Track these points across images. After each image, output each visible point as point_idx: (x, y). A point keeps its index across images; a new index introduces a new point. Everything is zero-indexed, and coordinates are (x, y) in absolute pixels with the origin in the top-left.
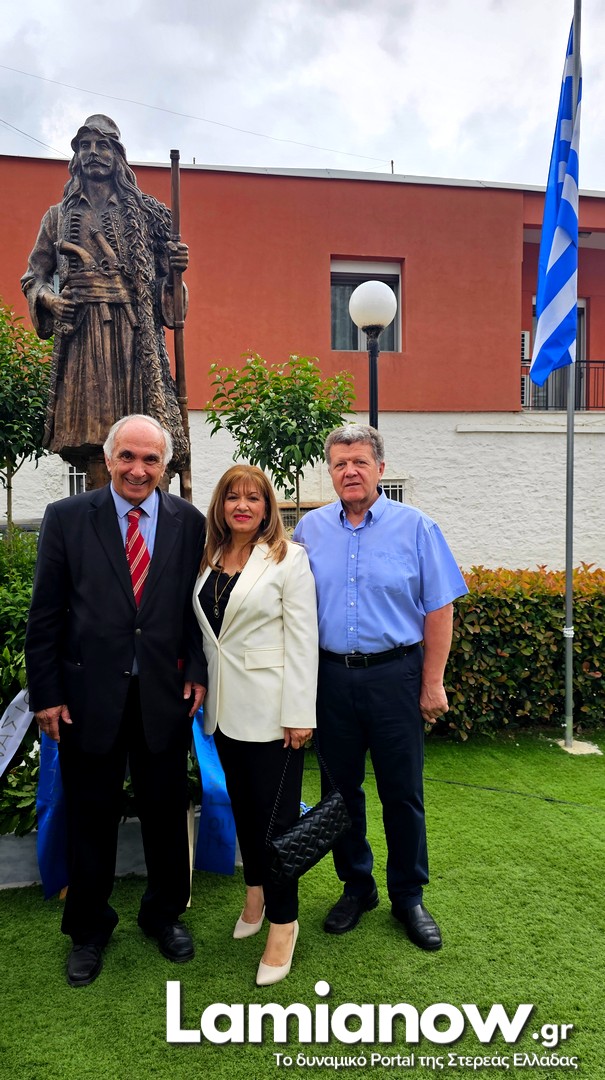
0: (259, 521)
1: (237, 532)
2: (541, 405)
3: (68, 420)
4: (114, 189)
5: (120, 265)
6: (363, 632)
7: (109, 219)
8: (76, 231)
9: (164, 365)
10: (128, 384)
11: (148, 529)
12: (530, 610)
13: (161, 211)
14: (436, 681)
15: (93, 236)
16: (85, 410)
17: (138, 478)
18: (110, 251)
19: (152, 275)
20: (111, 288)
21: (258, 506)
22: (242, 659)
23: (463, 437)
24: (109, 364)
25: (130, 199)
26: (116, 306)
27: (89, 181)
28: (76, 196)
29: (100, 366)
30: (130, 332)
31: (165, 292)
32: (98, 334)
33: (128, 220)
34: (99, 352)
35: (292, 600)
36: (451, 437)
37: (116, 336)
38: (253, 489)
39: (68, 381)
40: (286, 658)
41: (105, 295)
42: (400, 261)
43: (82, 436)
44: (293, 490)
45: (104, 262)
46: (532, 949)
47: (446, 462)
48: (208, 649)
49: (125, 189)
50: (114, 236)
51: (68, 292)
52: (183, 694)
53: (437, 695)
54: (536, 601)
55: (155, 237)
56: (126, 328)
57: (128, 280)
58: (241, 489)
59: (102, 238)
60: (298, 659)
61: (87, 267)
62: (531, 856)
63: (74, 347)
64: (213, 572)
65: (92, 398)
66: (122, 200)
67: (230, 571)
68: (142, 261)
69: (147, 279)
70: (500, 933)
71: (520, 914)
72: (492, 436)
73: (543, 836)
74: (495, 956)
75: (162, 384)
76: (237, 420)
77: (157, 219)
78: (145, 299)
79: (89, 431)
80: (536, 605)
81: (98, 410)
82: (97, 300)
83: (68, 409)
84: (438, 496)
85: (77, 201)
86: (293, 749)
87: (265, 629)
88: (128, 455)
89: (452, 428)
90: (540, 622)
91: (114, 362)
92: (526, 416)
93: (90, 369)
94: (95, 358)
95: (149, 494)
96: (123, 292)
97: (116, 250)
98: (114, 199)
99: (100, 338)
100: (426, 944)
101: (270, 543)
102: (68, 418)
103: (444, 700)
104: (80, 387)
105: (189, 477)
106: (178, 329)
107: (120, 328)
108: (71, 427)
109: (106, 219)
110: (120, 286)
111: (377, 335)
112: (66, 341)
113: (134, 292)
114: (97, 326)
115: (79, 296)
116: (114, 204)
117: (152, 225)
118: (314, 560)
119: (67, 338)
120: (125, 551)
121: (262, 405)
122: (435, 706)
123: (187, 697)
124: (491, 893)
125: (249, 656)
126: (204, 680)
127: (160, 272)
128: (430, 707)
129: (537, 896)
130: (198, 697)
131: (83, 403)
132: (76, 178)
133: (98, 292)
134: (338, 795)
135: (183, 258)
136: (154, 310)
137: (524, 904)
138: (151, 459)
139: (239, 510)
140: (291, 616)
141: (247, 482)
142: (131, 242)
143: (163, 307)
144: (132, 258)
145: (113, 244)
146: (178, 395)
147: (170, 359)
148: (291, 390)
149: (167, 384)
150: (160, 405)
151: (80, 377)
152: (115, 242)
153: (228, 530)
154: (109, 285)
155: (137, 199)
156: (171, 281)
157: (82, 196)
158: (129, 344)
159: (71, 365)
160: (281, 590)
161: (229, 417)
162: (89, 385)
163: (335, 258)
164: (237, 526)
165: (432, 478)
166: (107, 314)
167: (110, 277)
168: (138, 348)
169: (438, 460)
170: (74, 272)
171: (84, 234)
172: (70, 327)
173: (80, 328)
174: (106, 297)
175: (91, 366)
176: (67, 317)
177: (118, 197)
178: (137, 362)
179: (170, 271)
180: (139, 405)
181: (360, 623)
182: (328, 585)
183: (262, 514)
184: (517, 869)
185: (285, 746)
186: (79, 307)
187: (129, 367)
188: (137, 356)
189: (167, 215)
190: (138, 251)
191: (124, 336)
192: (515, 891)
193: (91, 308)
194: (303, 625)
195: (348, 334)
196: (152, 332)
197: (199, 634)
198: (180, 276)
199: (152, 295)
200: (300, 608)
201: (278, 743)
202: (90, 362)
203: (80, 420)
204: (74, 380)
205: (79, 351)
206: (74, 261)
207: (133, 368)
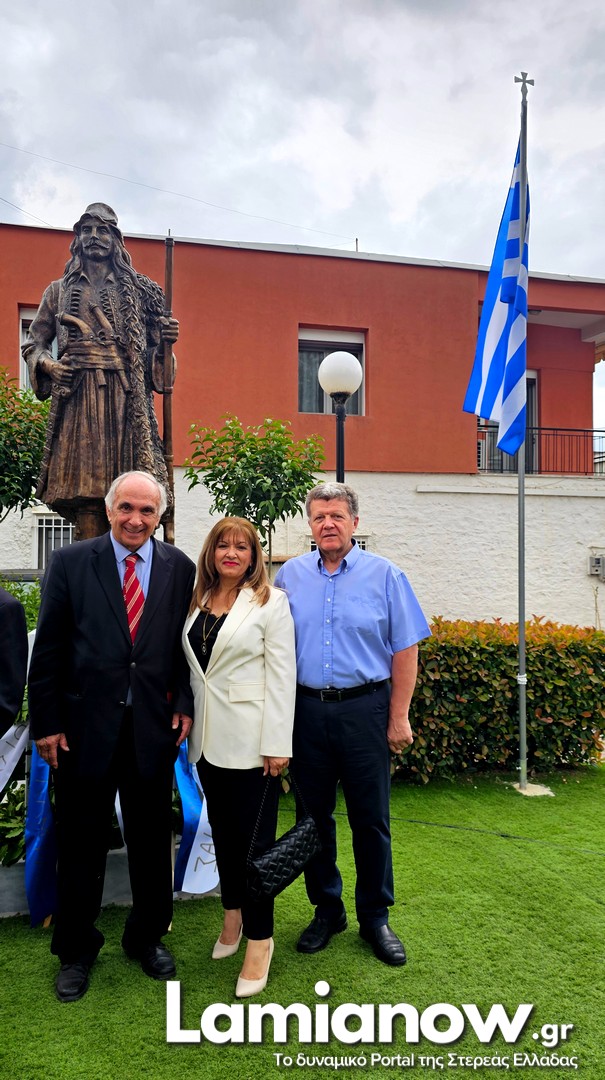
0: (244, 567)
1: (225, 577)
2: (496, 468)
3: (62, 475)
4: (111, 268)
5: (116, 336)
6: (337, 668)
7: (106, 295)
8: (76, 305)
9: (153, 426)
10: (120, 442)
11: (144, 573)
12: (486, 658)
13: (154, 289)
14: (402, 715)
15: (92, 310)
16: (78, 466)
17: (135, 527)
18: (106, 322)
19: (144, 345)
20: (106, 356)
21: (245, 554)
22: (227, 692)
23: (422, 497)
24: (102, 425)
25: (126, 278)
26: (110, 372)
27: (89, 261)
28: (76, 274)
29: (94, 426)
30: (123, 395)
31: (156, 361)
32: (93, 397)
33: (124, 296)
34: (94, 412)
35: (274, 640)
36: (414, 497)
37: (110, 399)
38: (242, 539)
39: (63, 439)
40: (267, 692)
41: (102, 362)
42: (365, 331)
43: (74, 489)
44: (266, 542)
45: (102, 333)
46: (488, 963)
47: (406, 520)
48: (195, 684)
49: (121, 268)
50: (111, 310)
51: (67, 359)
52: (171, 725)
53: (403, 729)
54: (492, 649)
55: (147, 312)
56: (119, 392)
57: (122, 349)
58: (231, 539)
59: (100, 312)
60: (276, 692)
61: (85, 337)
62: (488, 884)
63: (70, 408)
64: (201, 613)
65: (85, 455)
66: (118, 279)
67: (217, 613)
68: (136, 333)
69: (140, 348)
70: (459, 950)
71: (478, 934)
72: (450, 496)
73: (498, 868)
74: (454, 969)
75: (151, 443)
76: (213, 476)
77: (150, 296)
78: (137, 367)
79: (82, 485)
80: (492, 653)
81: (91, 466)
82: (94, 367)
83: (63, 464)
84: (398, 552)
85: (78, 278)
86: (272, 777)
87: (248, 666)
88: (127, 507)
89: (412, 488)
90: (495, 670)
91: (107, 423)
92: (482, 478)
94: (89, 418)
95: (145, 541)
96: (118, 360)
97: (112, 323)
98: (111, 277)
99: (95, 400)
100: (392, 960)
101: (255, 587)
102: (62, 472)
103: (409, 733)
104: (74, 444)
105: (172, 529)
106: (167, 394)
107: (113, 392)
108: (64, 480)
109: (104, 295)
110: (114, 354)
111: (344, 401)
112: (63, 402)
113: (127, 360)
114: (93, 390)
115: (77, 362)
116: (111, 282)
117: (145, 301)
118: (294, 603)
119: (64, 400)
120: (122, 592)
121: (239, 463)
122: (400, 738)
123: (175, 727)
124: (451, 916)
125: (233, 690)
126: (190, 712)
127: (151, 342)
128: (396, 740)
129: (492, 919)
130: (185, 727)
131: (77, 459)
132: (77, 258)
133: (95, 360)
134: (311, 820)
135: (174, 331)
136: (145, 377)
137: (481, 925)
138: (147, 510)
139: (229, 557)
140: (272, 654)
141: (236, 533)
142: (126, 315)
143: (153, 374)
144: (126, 329)
145: (110, 317)
146: (165, 453)
147: (159, 421)
148: (265, 451)
149: (155, 443)
150: (149, 462)
151: (74, 435)
152: (112, 316)
153: (217, 574)
154: (105, 354)
155: (132, 278)
156: (162, 351)
157: (82, 274)
158: (122, 406)
159: (66, 424)
160: (263, 631)
161: (207, 474)
162: (83, 442)
163: (302, 326)
164: (226, 570)
165: (394, 535)
166: (102, 380)
167: (106, 347)
168: (130, 410)
169: (399, 518)
170: (73, 341)
171: (84, 308)
172: (68, 390)
173: (76, 391)
174: (102, 364)
175: (86, 426)
176: (64, 381)
177: (115, 276)
178: (128, 423)
179: (161, 344)
180: (129, 462)
181: (335, 661)
182: (306, 625)
183: (248, 562)
184: (474, 896)
185: (265, 774)
186: (76, 372)
187: (121, 427)
188: (127, 418)
189: (158, 293)
190: (133, 324)
191: (117, 399)
192: (473, 915)
193: (88, 373)
194: (283, 663)
195: (314, 398)
196: (143, 396)
197: (186, 670)
198: (170, 347)
199: (144, 362)
200: (280, 647)
201: (257, 771)
202: (85, 422)
203: (73, 474)
204: (69, 438)
205: (75, 412)
206: (73, 331)
207: (124, 429)
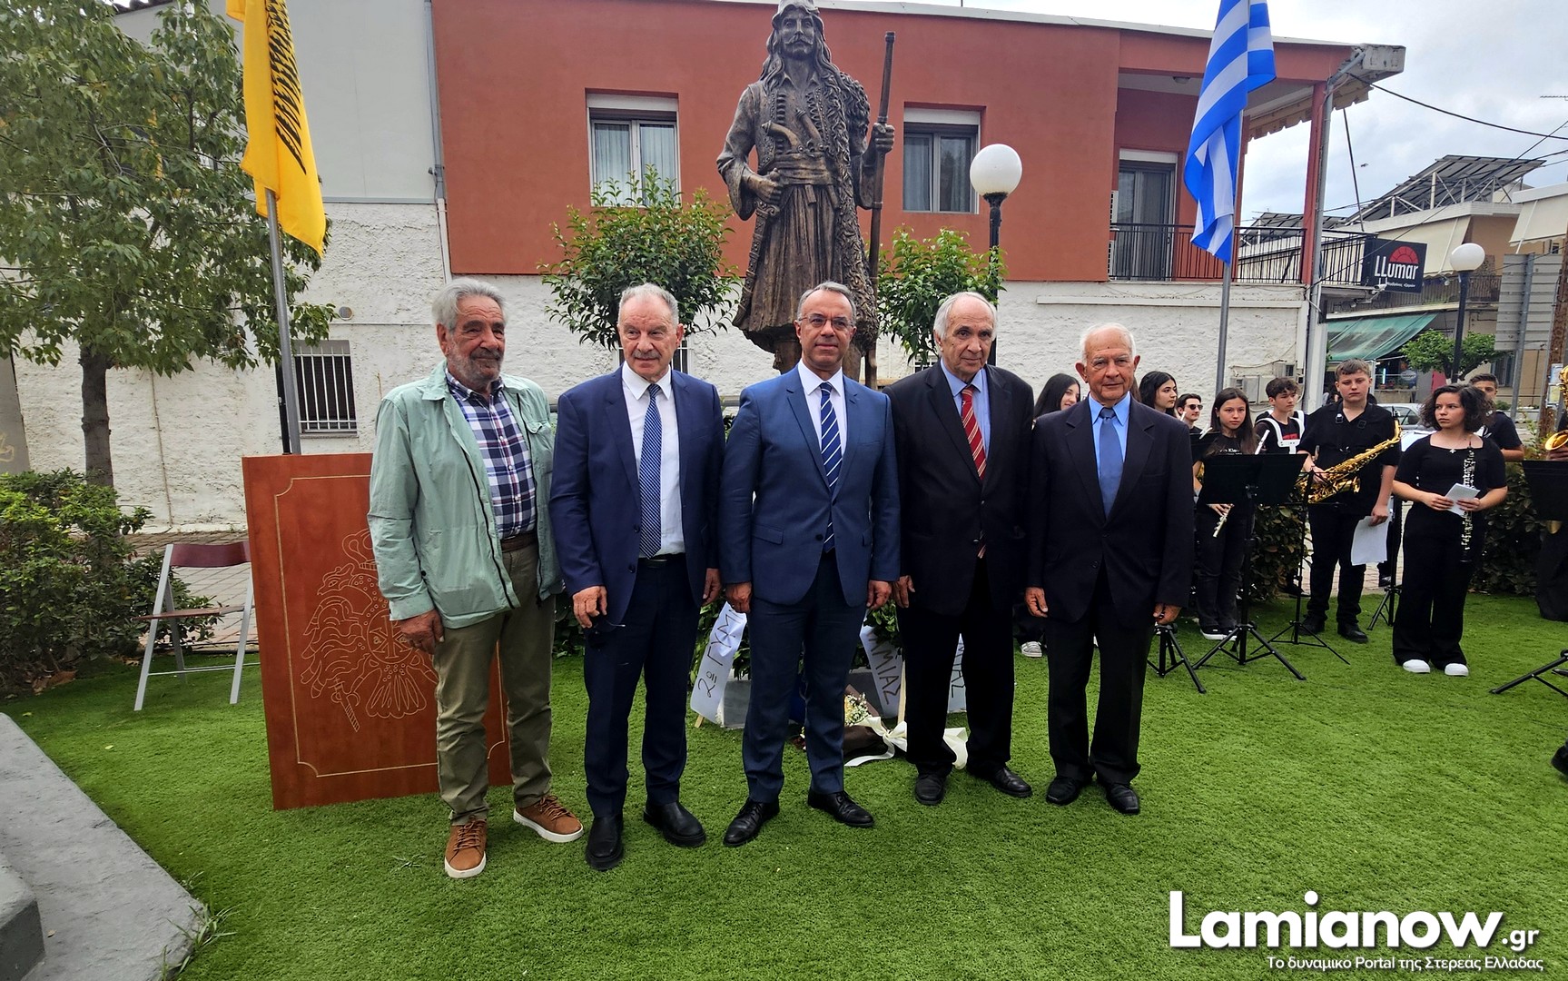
4: (814, 67)
5: (824, 147)
7: (812, 99)
8: (783, 113)
9: (861, 246)
10: (829, 264)
13: (857, 89)
15: (800, 118)
16: (787, 291)
20: (816, 170)
23: (1042, 309)
24: (811, 244)
25: (830, 77)
26: (819, 187)
28: (778, 75)
29: (804, 247)
30: (831, 213)
31: (863, 173)
32: (802, 215)
33: (831, 99)
34: (803, 233)
36: (1034, 309)
37: (818, 217)
41: (811, 176)
42: (981, 110)
45: (811, 144)
47: (1023, 337)
49: (824, 67)
50: (819, 117)
51: (776, 174)
55: (851, 117)
56: (828, 210)
57: (831, 161)
59: (808, 120)
63: (777, 228)
65: (795, 279)
66: (823, 79)
68: (844, 142)
69: (848, 159)
72: (1075, 309)
75: (862, 264)
82: (803, 182)
83: (770, 290)
85: (780, 81)
88: (964, 332)
89: (1033, 299)
92: (1112, 286)
93: (792, 251)
94: (798, 238)
96: (826, 174)
97: (820, 131)
98: (815, 78)
99: (804, 218)
102: (770, 298)
104: (782, 268)
107: (822, 209)
108: (773, 307)
109: (810, 100)
110: (823, 167)
111: (999, 203)
112: (769, 224)
113: (835, 172)
114: (801, 208)
115: (785, 177)
116: (816, 84)
117: (849, 104)
119: (772, 221)
127: (852, 150)
131: (785, 283)
132: (776, 56)
133: (804, 174)
135: (888, 140)
136: (854, 191)
142: (833, 122)
143: (862, 188)
144: (833, 138)
145: (818, 125)
146: (871, 274)
151: (782, 258)
152: (819, 123)
154: (815, 167)
155: (836, 77)
156: (871, 162)
157: (785, 76)
158: (831, 225)
159: (773, 246)
162: (792, 266)
163: (908, 105)
166: (812, 197)
167: (815, 159)
168: (838, 229)
169: (1016, 334)
170: (780, 154)
171: (790, 114)
172: (777, 209)
173: (785, 210)
174: (811, 179)
175: (795, 247)
176: (774, 199)
178: (837, 243)
179: (870, 154)
186: (784, 188)
187: (829, 248)
188: (836, 238)
189: (861, 94)
191: (825, 217)
193: (796, 190)
196: (851, 213)
199: (852, 175)
202: (793, 242)
203: (781, 301)
204: (776, 261)
205: (782, 232)
206: (780, 143)
207: (833, 251)
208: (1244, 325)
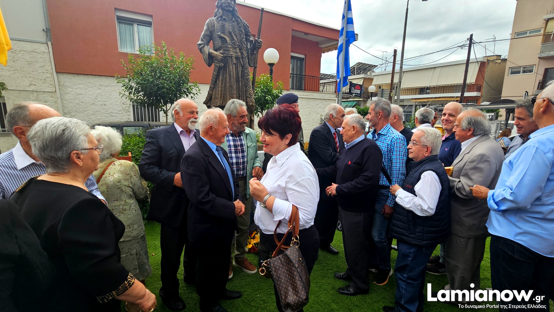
4: (233, 15)
5: (238, 44)
7: (234, 27)
8: (224, 30)
15: (230, 33)
16: (226, 93)
25: (239, 20)
26: (237, 58)
27: (225, 11)
30: (241, 67)
33: (240, 28)
34: (231, 73)
37: (237, 68)
45: (234, 43)
49: (237, 16)
50: (236, 33)
51: (222, 52)
57: (240, 49)
59: (233, 34)
61: (228, 44)
63: (222, 71)
77: (246, 28)
78: (246, 57)
81: (231, 94)
82: (231, 56)
83: (219, 92)
85: (222, 19)
96: (239, 54)
97: (237, 38)
99: (232, 68)
107: (238, 66)
110: (238, 51)
111: (272, 66)
113: (242, 53)
114: (231, 64)
115: (225, 53)
116: (234, 22)
133: (232, 53)
135: (260, 44)
136: (248, 61)
142: (241, 36)
144: (241, 42)
145: (236, 36)
151: (224, 82)
154: (235, 51)
158: (241, 71)
159: (221, 77)
162: (228, 85)
166: (234, 61)
167: (236, 48)
168: (243, 73)
170: (223, 45)
171: (227, 31)
172: (223, 64)
173: (225, 65)
174: (234, 55)
176: (222, 61)
178: (243, 78)
186: (225, 57)
187: (240, 79)
190: (243, 39)
191: (239, 69)
193: (229, 58)
202: (228, 76)
205: (224, 73)
206: (223, 41)
208: (323, 104)
